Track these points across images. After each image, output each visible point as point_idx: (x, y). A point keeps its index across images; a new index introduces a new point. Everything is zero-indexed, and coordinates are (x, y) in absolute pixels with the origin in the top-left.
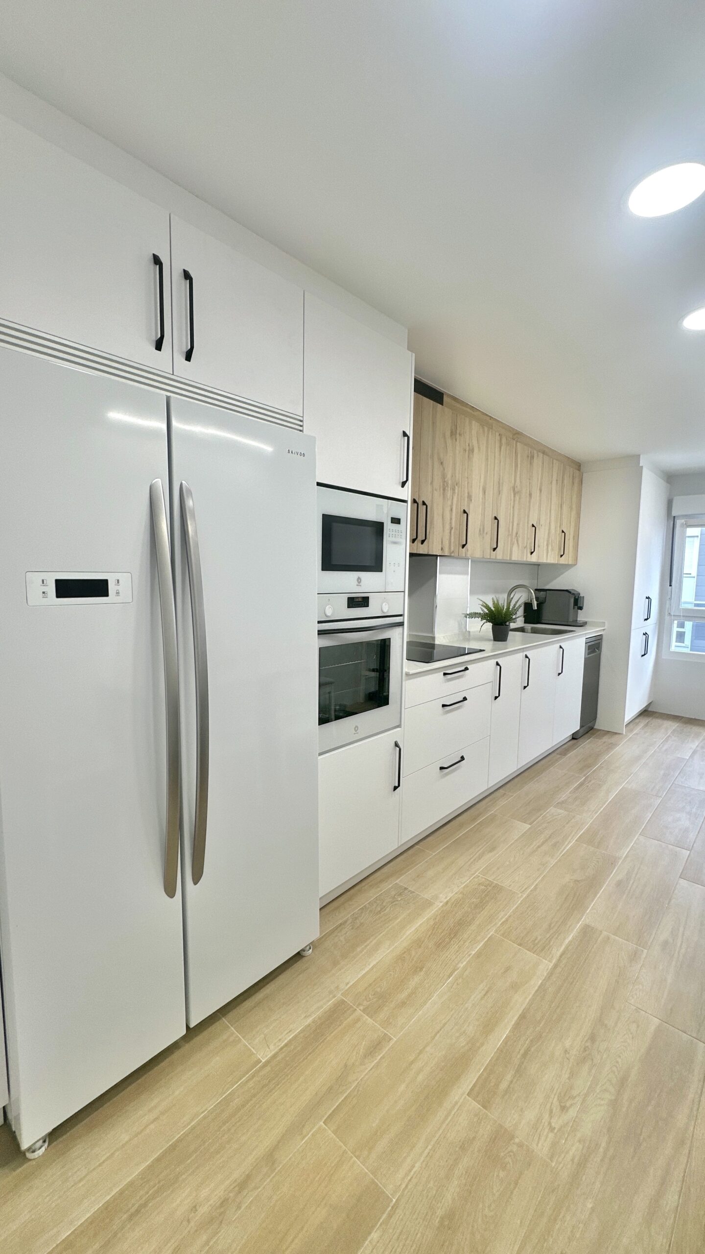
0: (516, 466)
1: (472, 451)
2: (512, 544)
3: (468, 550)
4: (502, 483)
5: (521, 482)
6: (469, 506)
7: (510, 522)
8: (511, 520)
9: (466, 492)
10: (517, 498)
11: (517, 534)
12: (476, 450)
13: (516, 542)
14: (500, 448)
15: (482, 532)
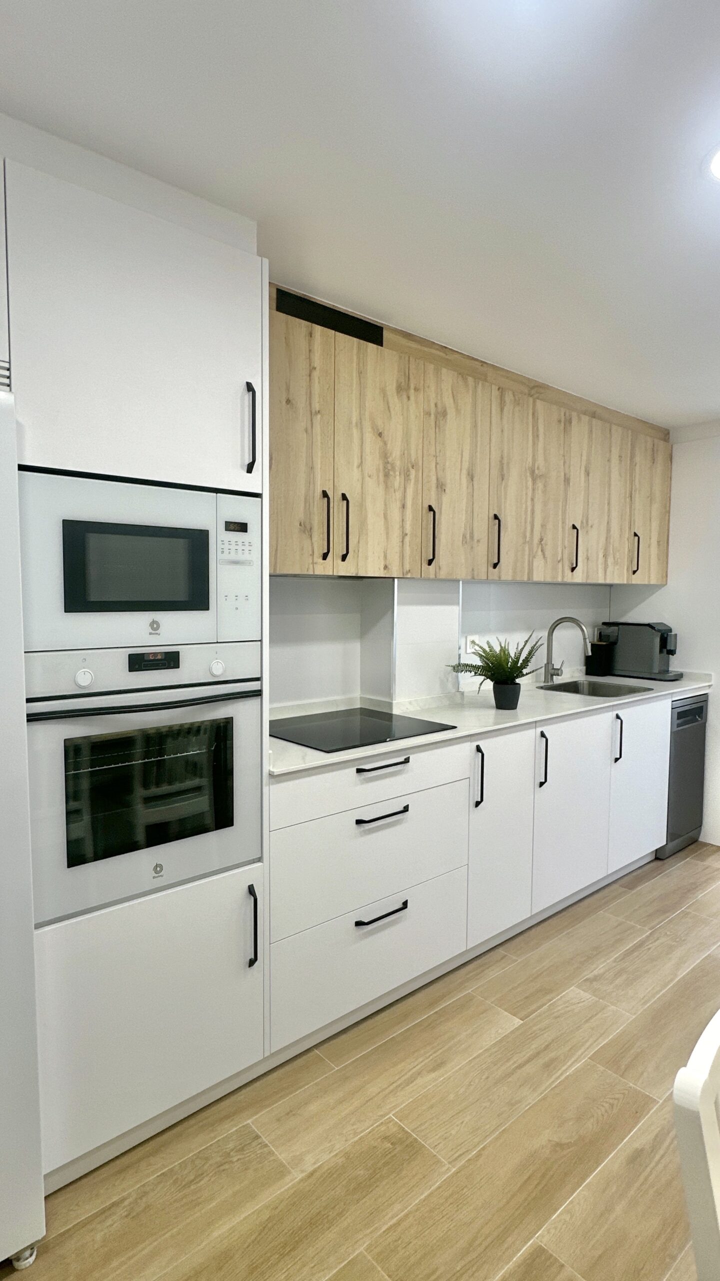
0: (536, 436)
1: (442, 414)
2: (532, 556)
3: (440, 568)
4: (508, 463)
5: (546, 460)
6: (439, 500)
7: (526, 522)
8: (529, 519)
9: (434, 479)
10: (540, 485)
11: (541, 540)
12: (451, 413)
13: (540, 553)
14: (502, 410)
15: (469, 539)
